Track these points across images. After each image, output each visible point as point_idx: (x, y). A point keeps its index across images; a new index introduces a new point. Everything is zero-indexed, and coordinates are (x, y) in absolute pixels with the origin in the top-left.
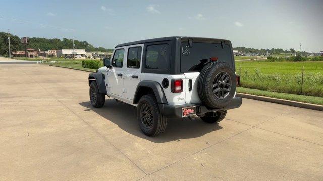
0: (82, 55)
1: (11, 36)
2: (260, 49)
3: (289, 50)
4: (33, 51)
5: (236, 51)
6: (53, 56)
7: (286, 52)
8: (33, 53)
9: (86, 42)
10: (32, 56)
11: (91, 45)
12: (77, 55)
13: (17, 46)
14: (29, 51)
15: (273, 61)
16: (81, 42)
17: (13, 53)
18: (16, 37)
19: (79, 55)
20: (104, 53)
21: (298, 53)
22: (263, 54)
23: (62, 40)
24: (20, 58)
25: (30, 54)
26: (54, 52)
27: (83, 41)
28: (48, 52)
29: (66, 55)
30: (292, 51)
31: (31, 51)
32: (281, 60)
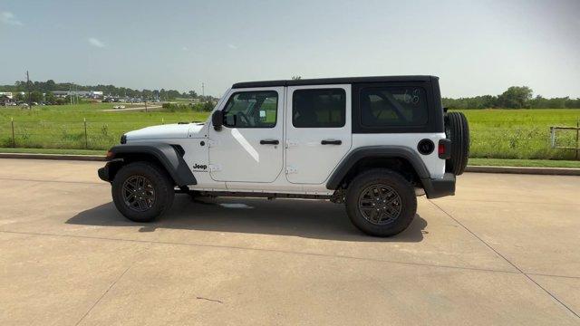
2: (141, 90)
3: (188, 93)
5: (100, 93)
7: (184, 96)
15: (173, 111)
21: (202, 98)
22: (150, 99)
30: (193, 95)
32: (183, 109)
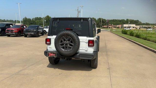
0: (133, 27)
1: (103, 20)
4: (111, 25)
6: (119, 28)
8: (110, 27)
9: (138, 21)
10: (110, 28)
11: (140, 22)
12: (131, 27)
13: (104, 24)
14: (109, 25)
16: (135, 21)
17: (103, 26)
18: (105, 20)
19: (132, 27)
20: (147, 26)
23: (126, 20)
24: (105, 28)
25: (109, 27)
26: (120, 26)
27: (136, 20)
28: (117, 26)
29: (125, 27)
31: (110, 26)
